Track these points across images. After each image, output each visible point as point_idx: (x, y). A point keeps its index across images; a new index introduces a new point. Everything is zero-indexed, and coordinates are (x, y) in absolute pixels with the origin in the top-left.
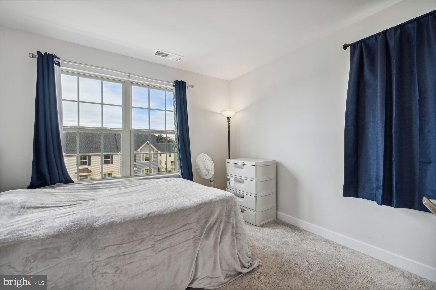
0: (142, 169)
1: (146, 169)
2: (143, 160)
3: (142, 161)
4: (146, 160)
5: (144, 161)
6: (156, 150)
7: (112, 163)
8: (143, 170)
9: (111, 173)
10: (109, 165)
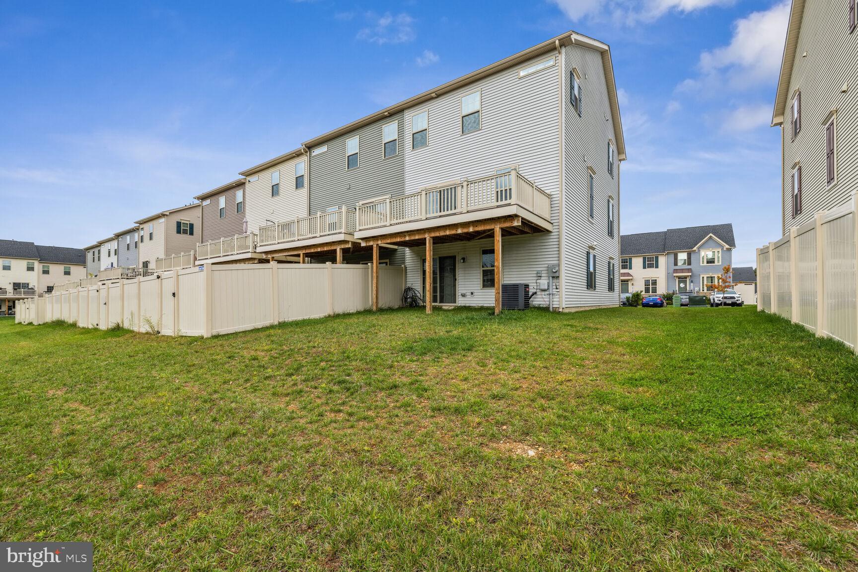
0: (701, 276)
1: (708, 276)
2: (703, 263)
3: (701, 264)
4: (708, 262)
5: (705, 264)
6: (727, 246)
7: (657, 267)
8: (703, 277)
9: (655, 279)
10: (654, 269)
